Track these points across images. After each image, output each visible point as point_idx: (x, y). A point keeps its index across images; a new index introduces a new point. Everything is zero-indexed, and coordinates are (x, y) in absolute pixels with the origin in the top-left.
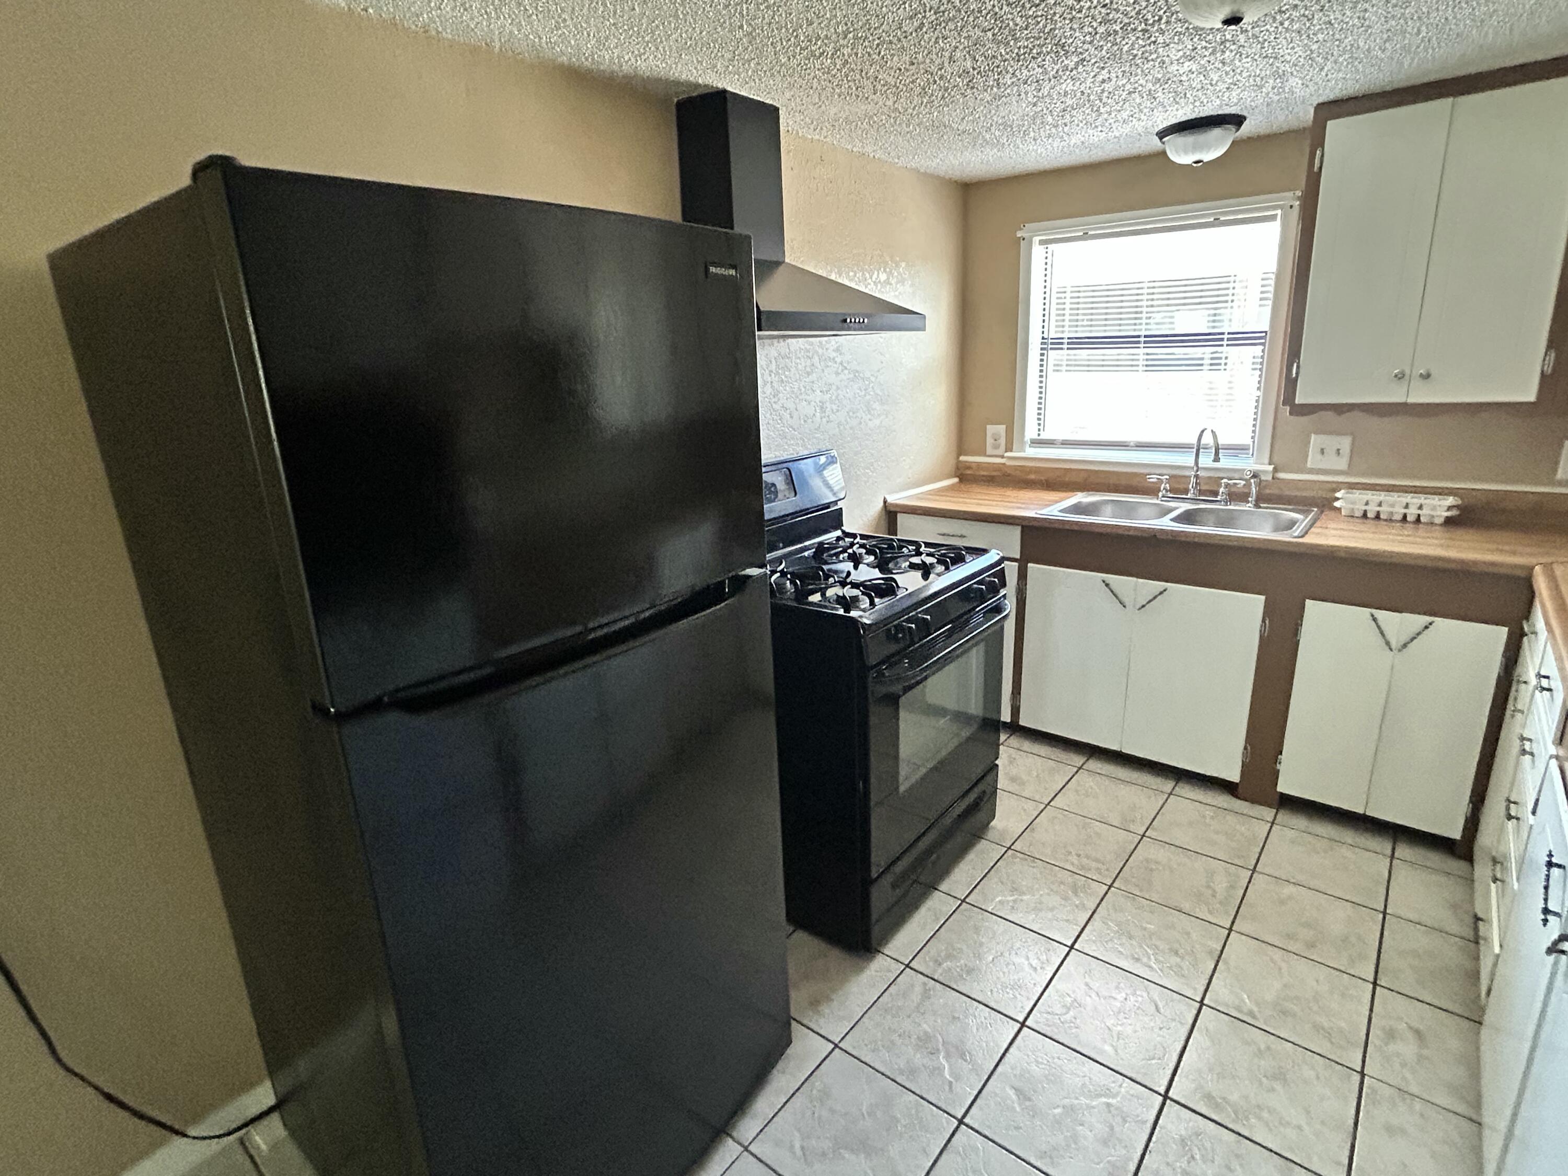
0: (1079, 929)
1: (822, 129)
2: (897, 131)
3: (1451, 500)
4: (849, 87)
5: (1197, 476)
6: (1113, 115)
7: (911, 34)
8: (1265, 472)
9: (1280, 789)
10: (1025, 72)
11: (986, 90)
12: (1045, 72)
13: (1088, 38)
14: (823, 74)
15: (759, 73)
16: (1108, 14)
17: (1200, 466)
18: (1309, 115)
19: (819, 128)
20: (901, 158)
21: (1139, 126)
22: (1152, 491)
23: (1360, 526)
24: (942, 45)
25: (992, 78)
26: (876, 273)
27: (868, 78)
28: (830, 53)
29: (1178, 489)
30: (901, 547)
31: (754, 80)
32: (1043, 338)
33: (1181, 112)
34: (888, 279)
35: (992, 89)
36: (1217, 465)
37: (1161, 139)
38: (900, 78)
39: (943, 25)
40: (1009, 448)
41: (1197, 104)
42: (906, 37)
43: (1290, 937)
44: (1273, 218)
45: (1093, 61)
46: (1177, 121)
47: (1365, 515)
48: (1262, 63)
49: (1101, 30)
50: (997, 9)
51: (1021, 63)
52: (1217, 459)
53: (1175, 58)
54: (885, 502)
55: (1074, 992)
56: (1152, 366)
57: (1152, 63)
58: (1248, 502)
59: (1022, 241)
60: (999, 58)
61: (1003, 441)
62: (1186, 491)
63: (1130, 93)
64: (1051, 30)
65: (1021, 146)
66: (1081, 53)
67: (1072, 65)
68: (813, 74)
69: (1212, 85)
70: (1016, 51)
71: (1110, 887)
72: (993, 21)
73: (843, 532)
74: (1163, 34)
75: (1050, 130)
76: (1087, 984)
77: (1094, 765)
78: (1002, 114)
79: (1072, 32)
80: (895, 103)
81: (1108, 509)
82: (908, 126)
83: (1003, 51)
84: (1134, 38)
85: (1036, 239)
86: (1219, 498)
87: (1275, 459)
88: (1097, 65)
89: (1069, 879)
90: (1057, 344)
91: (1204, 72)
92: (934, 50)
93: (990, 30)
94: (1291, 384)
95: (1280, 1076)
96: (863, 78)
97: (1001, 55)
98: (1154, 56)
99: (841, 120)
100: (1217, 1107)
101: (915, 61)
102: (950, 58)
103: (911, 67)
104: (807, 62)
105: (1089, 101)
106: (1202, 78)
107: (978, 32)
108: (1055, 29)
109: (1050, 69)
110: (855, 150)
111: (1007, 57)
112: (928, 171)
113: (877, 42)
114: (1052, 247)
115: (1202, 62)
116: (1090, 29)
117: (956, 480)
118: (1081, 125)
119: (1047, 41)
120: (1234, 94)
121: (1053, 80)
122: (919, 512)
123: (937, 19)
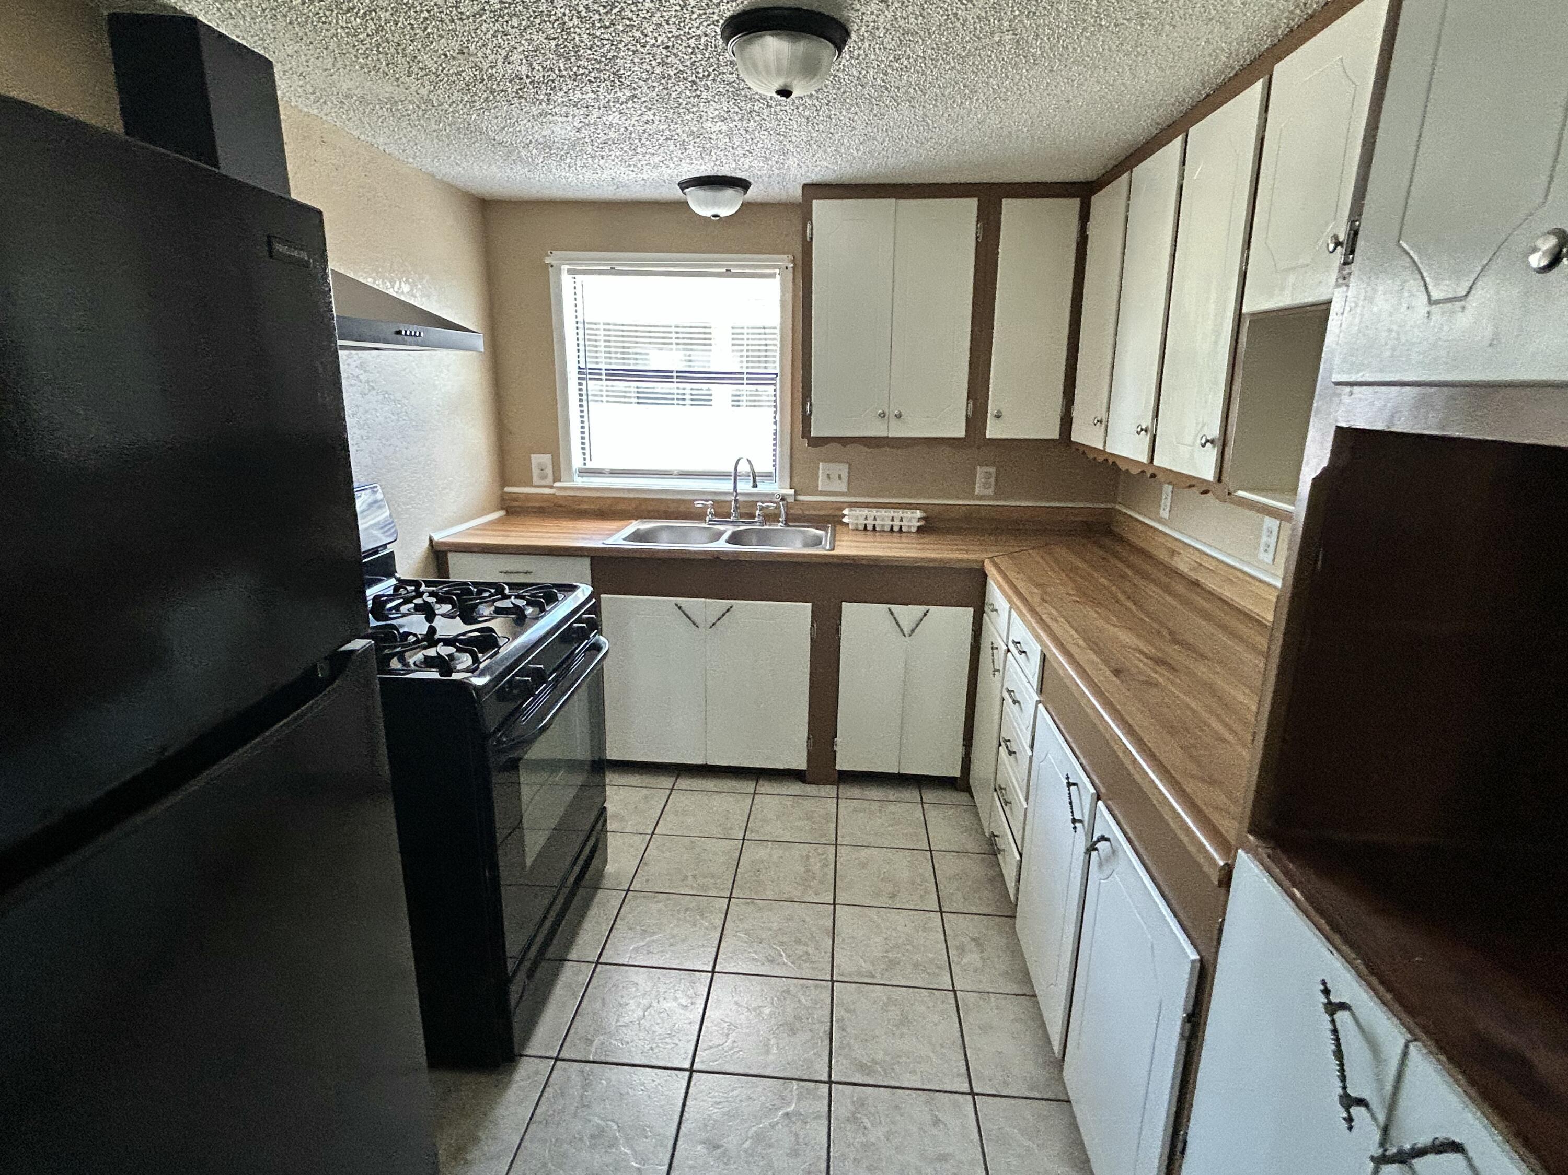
0: (715, 950)
1: (325, 103)
2: (423, 126)
3: (919, 514)
4: (378, 60)
5: (736, 501)
6: (647, 156)
7: (468, 17)
8: (788, 495)
9: (838, 767)
10: (578, 94)
11: (534, 103)
12: (597, 99)
13: (644, 76)
14: (347, 34)
15: (254, 9)
16: (667, 57)
17: (738, 491)
18: (796, 193)
19: (322, 101)
20: (418, 159)
21: (666, 172)
22: (699, 516)
23: (860, 537)
24: (500, 40)
25: (544, 92)
26: (398, 283)
27: (405, 56)
28: (362, 12)
29: (721, 511)
30: (480, 592)
31: (244, 17)
32: (579, 368)
33: (703, 167)
34: (412, 290)
35: (540, 104)
36: (755, 490)
37: (682, 189)
38: (444, 65)
39: (506, 18)
40: (557, 479)
41: (718, 163)
42: (461, 19)
43: (878, 894)
44: (772, 276)
45: (643, 99)
46: (698, 175)
47: (865, 528)
48: (774, 138)
49: (658, 70)
50: (566, 19)
51: (576, 83)
52: (755, 486)
53: (712, 116)
54: (431, 540)
55: (727, 1016)
56: (643, 399)
57: (692, 115)
58: (779, 522)
59: (550, 269)
60: (557, 72)
61: (549, 471)
62: (729, 515)
63: (667, 139)
64: (614, 56)
65: (554, 170)
66: (634, 89)
67: (623, 99)
68: (333, 31)
69: (733, 148)
70: (575, 69)
71: (730, 898)
72: (559, 31)
73: (398, 579)
74: (708, 90)
75: (587, 159)
76: (736, 1003)
77: (684, 783)
78: (544, 133)
79: (632, 65)
80: (430, 92)
81: (664, 535)
82: (438, 123)
83: (561, 65)
84: (683, 87)
85: (565, 268)
86: (756, 519)
87: (794, 485)
88: (646, 104)
89: (693, 903)
90: (595, 374)
91: (730, 135)
92: (490, 44)
93: (554, 39)
94: (806, 420)
95: (904, 1021)
96: (398, 53)
97: (560, 71)
98: (695, 109)
99: (355, 98)
100: (870, 1072)
101: (465, 51)
102: (506, 57)
103: (460, 56)
104: (328, 13)
105: (630, 138)
106: (727, 140)
107: (542, 37)
108: (617, 57)
109: (602, 97)
110: (362, 137)
111: (564, 73)
112: (445, 179)
113: (426, 14)
114: (579, 277)
115: (731, 125)
116: (649, 67)
117: (502, 513)
118: (616, 160)
119: (607, 68)
120: (748, 160)
121: (602, 109)
122: (476, 550)
123: (501, 10)
